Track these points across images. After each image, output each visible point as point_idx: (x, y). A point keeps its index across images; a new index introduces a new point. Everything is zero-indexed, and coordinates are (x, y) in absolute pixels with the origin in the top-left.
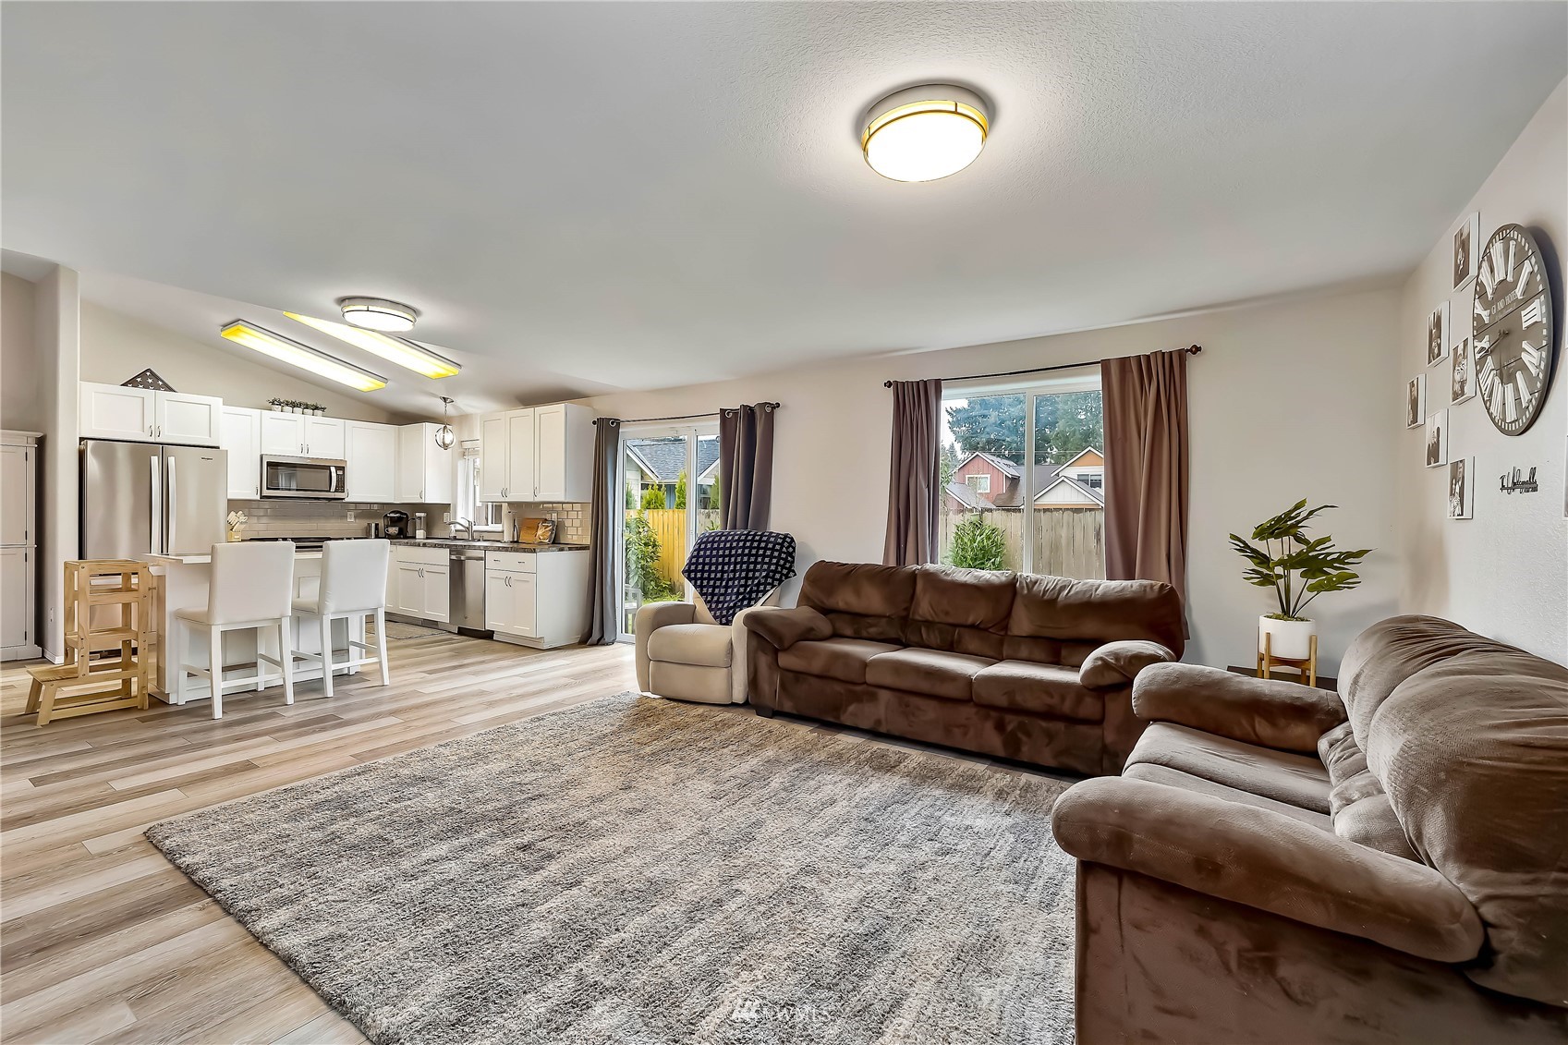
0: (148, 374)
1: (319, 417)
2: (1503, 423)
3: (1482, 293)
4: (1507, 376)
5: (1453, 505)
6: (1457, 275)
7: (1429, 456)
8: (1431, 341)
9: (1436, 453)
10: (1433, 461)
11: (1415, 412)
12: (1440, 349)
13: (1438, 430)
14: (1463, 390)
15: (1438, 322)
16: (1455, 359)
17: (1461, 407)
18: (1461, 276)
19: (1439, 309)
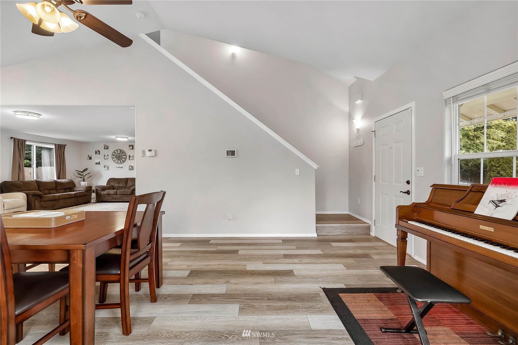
2: (117, 163)
3: (115, 153)
4: (119, 160)
5: (105, 168)
6: (105, 148)
7: (96, 164)
8: (96, 152)
9: (99, 164)
10: (98, 164)
11: (90, 158)
12: (99, 154)
13: (99, 161)
14: (107, 159)
15: (99, 151)
16: (105, 156)
17: (106, 160)
18: (106, 149)
19: (99, 150)
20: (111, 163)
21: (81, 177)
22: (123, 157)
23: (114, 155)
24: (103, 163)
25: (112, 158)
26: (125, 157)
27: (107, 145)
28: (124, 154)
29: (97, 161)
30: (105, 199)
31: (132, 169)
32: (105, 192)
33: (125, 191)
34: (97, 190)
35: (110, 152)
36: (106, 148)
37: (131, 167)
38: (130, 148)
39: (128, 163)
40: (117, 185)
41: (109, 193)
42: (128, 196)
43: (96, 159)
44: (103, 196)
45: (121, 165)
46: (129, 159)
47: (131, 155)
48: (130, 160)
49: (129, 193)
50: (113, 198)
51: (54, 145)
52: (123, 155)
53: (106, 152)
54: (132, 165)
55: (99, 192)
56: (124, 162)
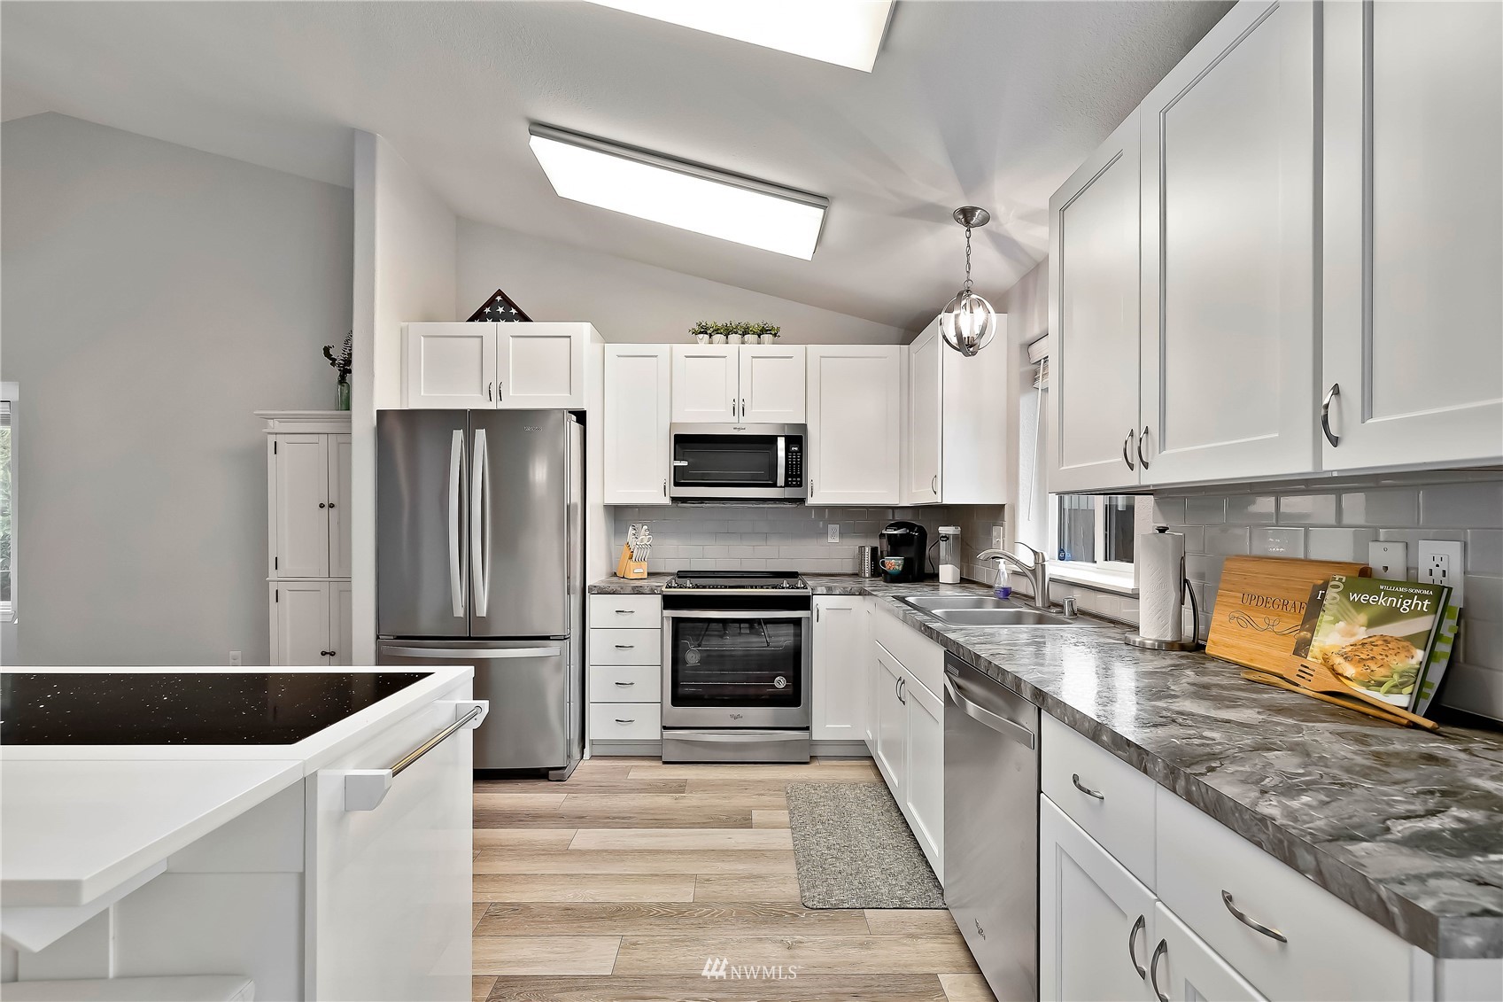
0: (499, 298)
1: (768, 347)
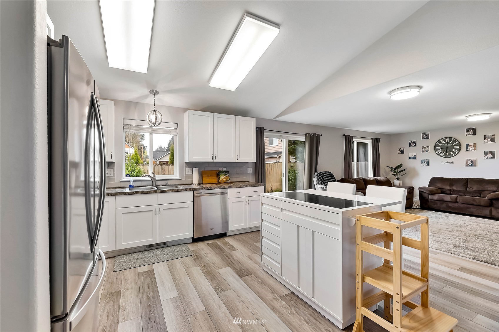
2: (444, 156)
3: (440, 142)
4: (447, 152)
5: (423, 164)
6: (423, 138)
7: (410, 158)
8: (410, 144)
9: (414, 158)
10: (412, 159)
11: (402, 152)
12: (415, 146)
13: (415, 156)
14: (427, 151)
15: (414, 143)
16: (423, 148)
17: (426, 153)
18: (425, 139)
19: (414, 141)
20: (432, 156)
21: (395, 175)
22: (455, 147)
23: (439, 146)
24: (421, 156)
25: (435, 150)
26: (458, 147)
27: (427, 134)
28: (457, 143)
29: (412, 155)
30: (435, 206)
31: (472, 165)
32: (436, 197)
33: (474, 200)
34: (422, 193)
35: (431, 143)
36: (426, 137)
37: (469, 162)
38: (468, 133)
39: (463, 156)
40: (448, 188)
41: (443, 199)
42: (481, 208)
43: (410, 152)
44: (431, 202)
45: (450, 160)
46: (467, 150)
47: (471, 144)
48: (467, 152)
49: (482, 204)
50: (450, 207)
51: (370, 140)
52: (455, 145)
53: (425, 143)
54: (473, 158)
55: (426, 195)
56: (456, 154)
